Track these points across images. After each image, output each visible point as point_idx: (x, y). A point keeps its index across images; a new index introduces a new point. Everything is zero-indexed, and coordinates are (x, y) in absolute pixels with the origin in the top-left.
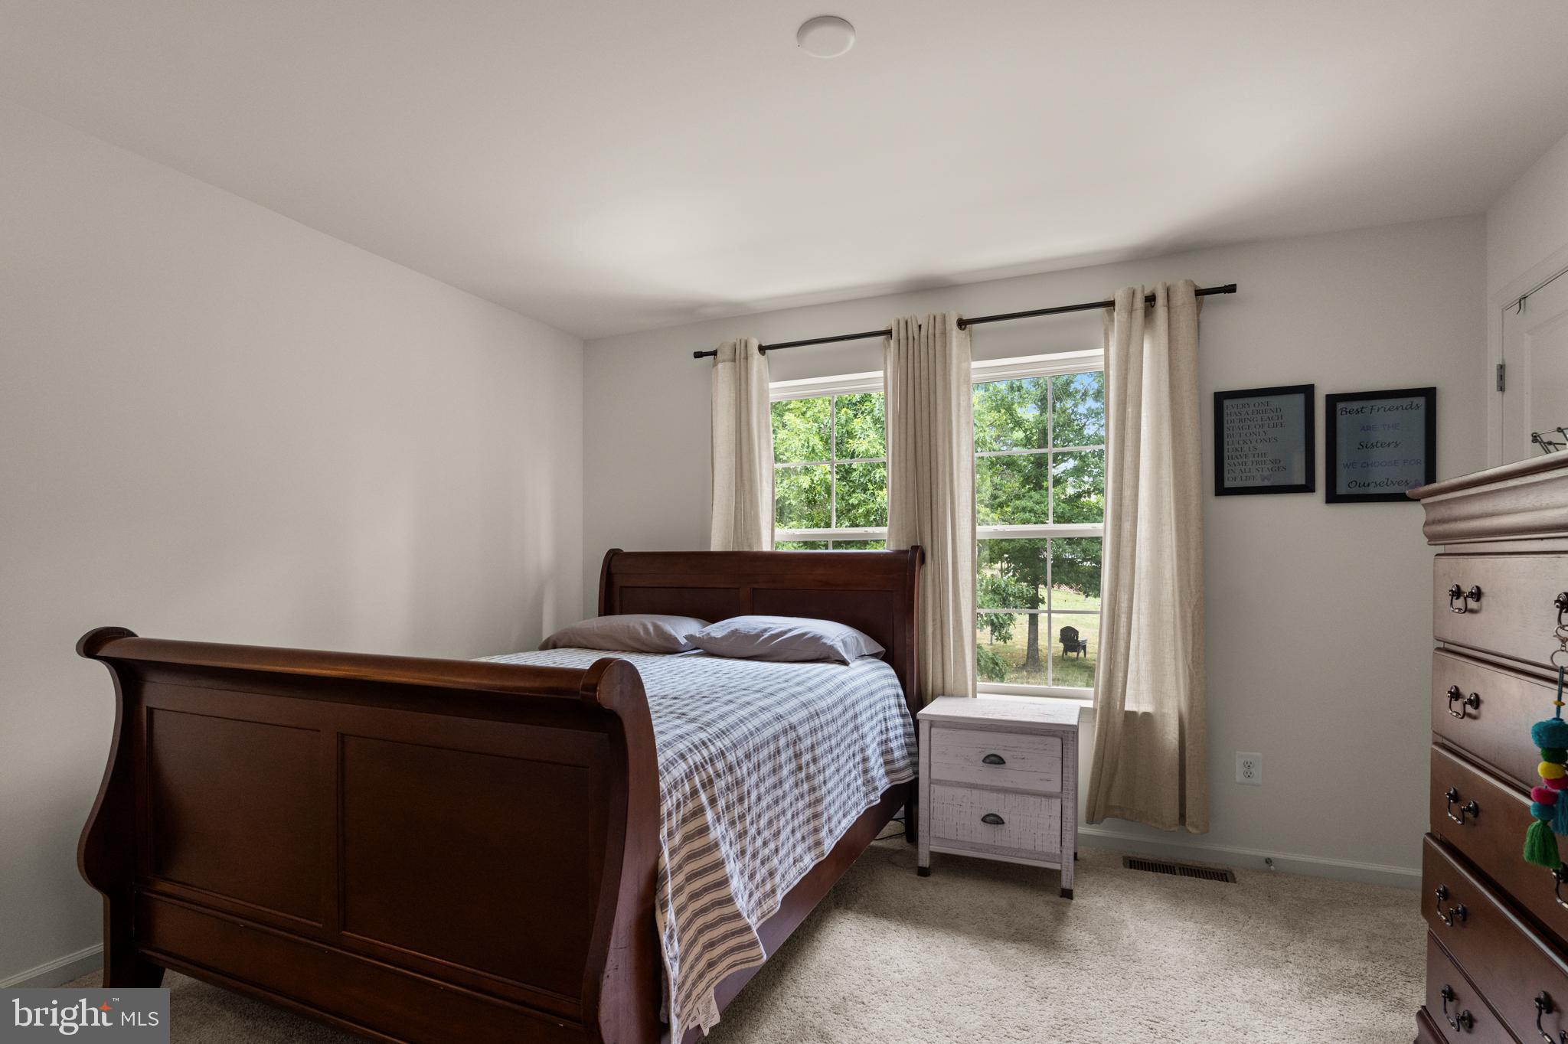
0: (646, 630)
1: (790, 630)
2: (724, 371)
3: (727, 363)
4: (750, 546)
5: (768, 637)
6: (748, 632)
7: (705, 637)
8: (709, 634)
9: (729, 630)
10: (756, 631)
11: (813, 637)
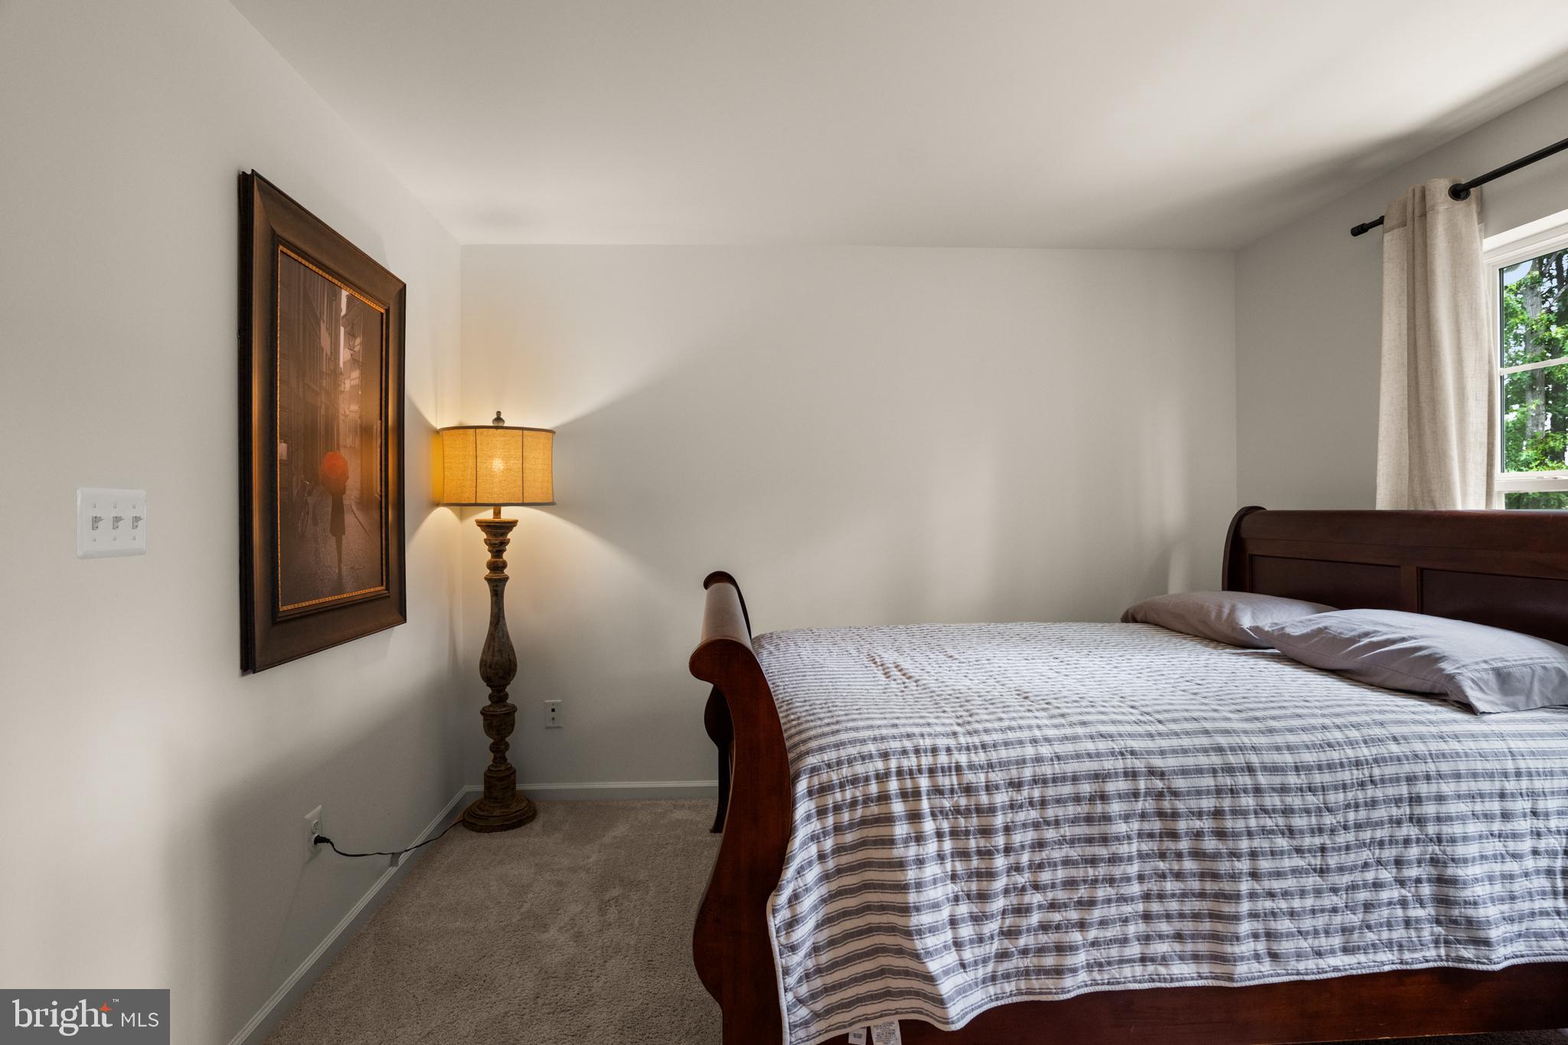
0: (1220, 612)
1: (1403, 640)
2: (1391, 243)
3: (1396, 230)
4: (1433, 502)
5: (1365, 645)
6: (1341, 633)
7: (1276, 633)
8: (1283, 628)
9: (1315, 627)
10: (1353, 634)
11: (1430, 655)
